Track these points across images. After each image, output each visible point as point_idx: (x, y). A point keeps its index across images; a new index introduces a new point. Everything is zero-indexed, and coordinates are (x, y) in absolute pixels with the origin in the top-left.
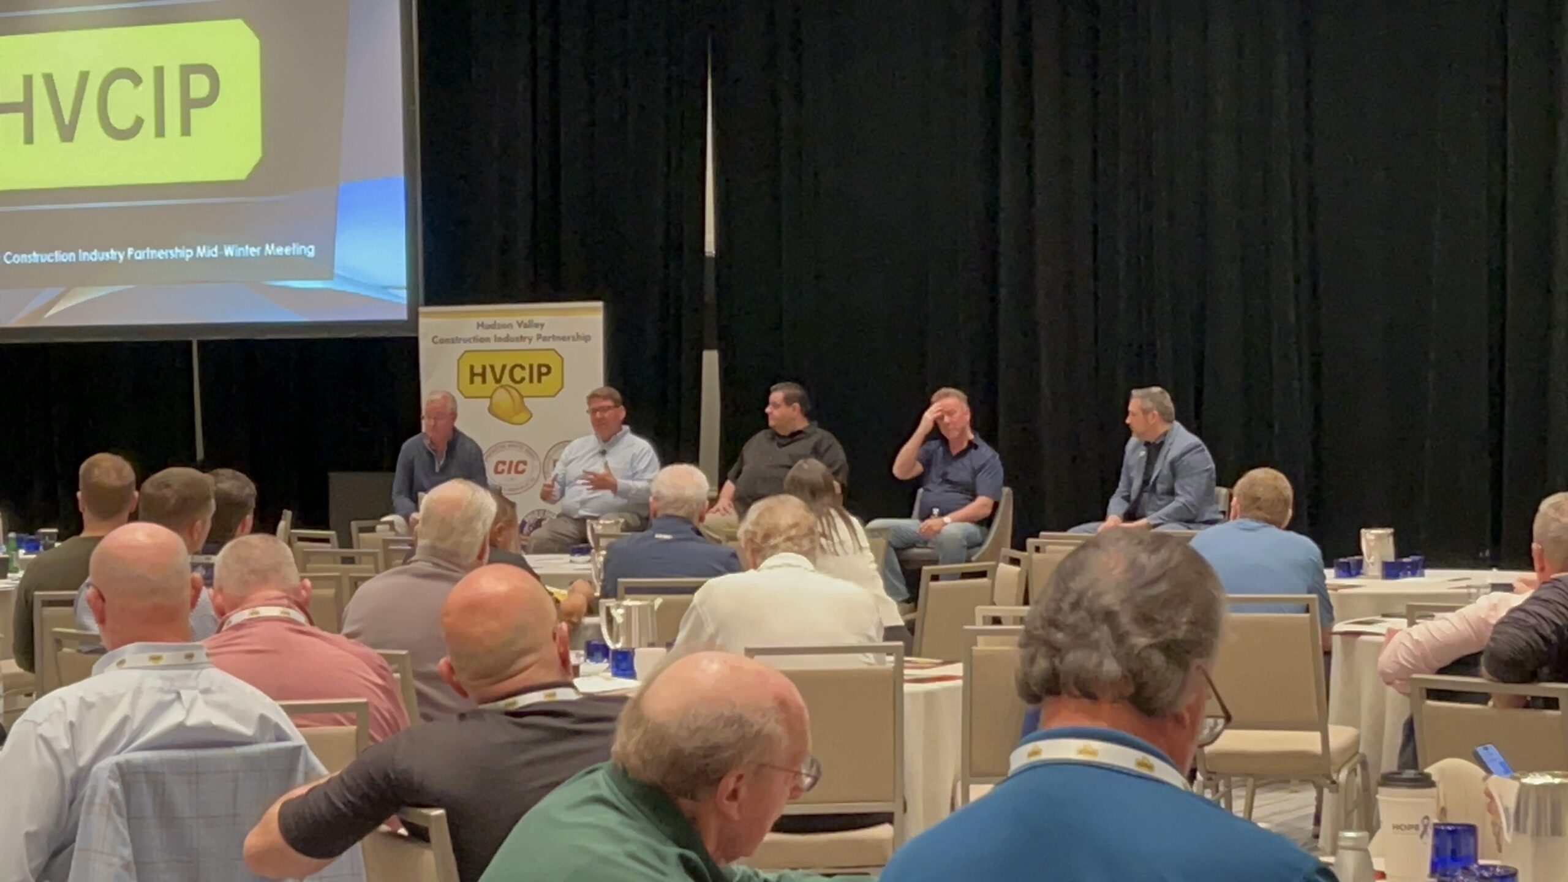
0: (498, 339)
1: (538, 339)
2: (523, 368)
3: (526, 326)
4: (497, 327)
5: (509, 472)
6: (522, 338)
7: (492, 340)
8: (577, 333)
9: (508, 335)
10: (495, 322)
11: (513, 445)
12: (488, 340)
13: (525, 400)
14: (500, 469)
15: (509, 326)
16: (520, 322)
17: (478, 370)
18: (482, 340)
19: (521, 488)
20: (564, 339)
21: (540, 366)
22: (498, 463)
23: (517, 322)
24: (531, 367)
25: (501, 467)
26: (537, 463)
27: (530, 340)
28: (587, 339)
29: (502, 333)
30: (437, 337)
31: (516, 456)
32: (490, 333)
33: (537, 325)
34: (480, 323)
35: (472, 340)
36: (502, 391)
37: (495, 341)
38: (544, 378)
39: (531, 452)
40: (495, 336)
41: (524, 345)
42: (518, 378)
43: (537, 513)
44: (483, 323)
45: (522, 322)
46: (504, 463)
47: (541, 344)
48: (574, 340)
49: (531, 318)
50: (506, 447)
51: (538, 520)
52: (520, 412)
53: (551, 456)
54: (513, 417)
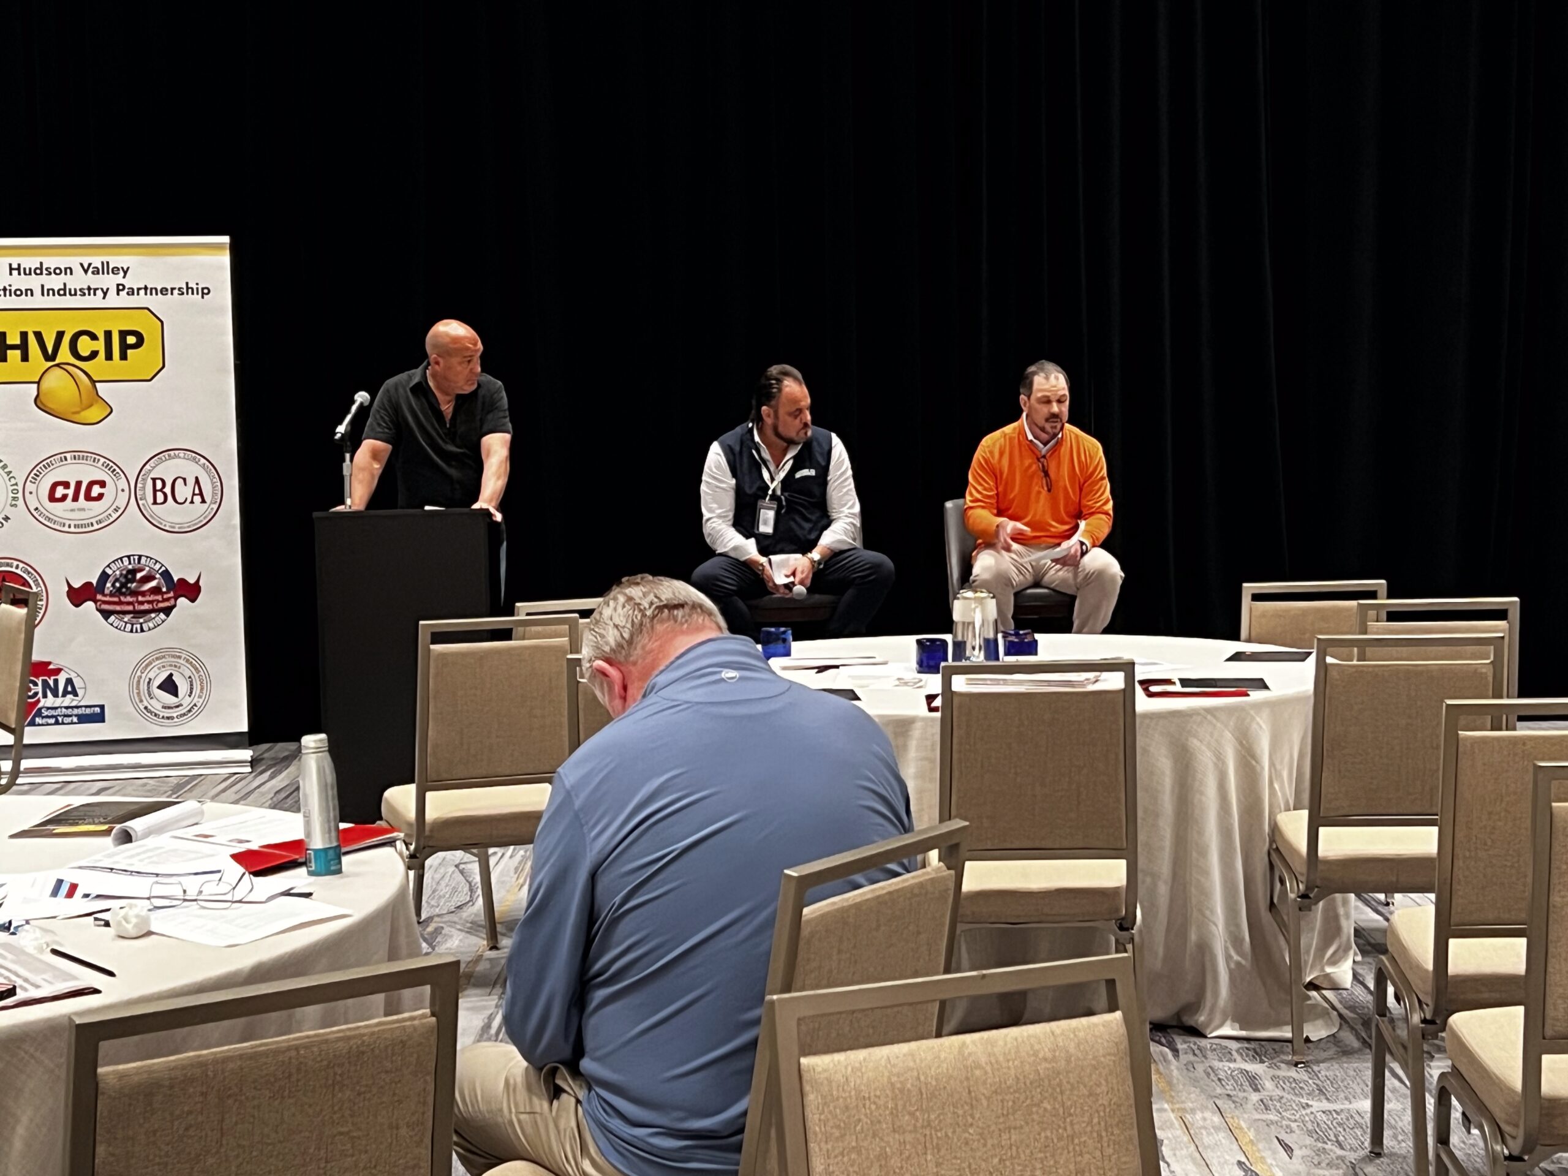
0: (45, 291)
1: (118, 291)
2: (94, 337)
3: (96, 272)
4: (45, 272)
5: (75, 499)
6: (91, 290)
7: (37, 291)
8: (187, 283)
9: (65, 285)
10: (41, 264)
11: (79, 456)
12: (30, 292)
13: (98, 385)
14: (58, 494)
15: (69, 270)
16: (86, 264)
17: (12, 340)
18: (18, 293)
19: (98, 523)
20: (164, 291)
22: (55, 486)
23: (82, 265)
25: (60, 491)
26: (122, 483)
27: (105, 294)
28: (205, 292)
29: (55, 282)
31: (87, 473)
32: (34, 282)
34: (15, 266)
36: (57, 369)
37: (43, 294)
38: (129, 351)
39: (114, 468)
40: (43, 286)
41: (95, 301)
42: (85, 353)
43: (125, 560)
44: (19, 265)
45: (90, 265)
46: (66, 485)
47: (124, 300)
48: (183, 294)
49: (105, 259)
50: (69, 461)
51: (129, 572)
52: (90, 406)
53: (150, 471)
54: (78, 413)
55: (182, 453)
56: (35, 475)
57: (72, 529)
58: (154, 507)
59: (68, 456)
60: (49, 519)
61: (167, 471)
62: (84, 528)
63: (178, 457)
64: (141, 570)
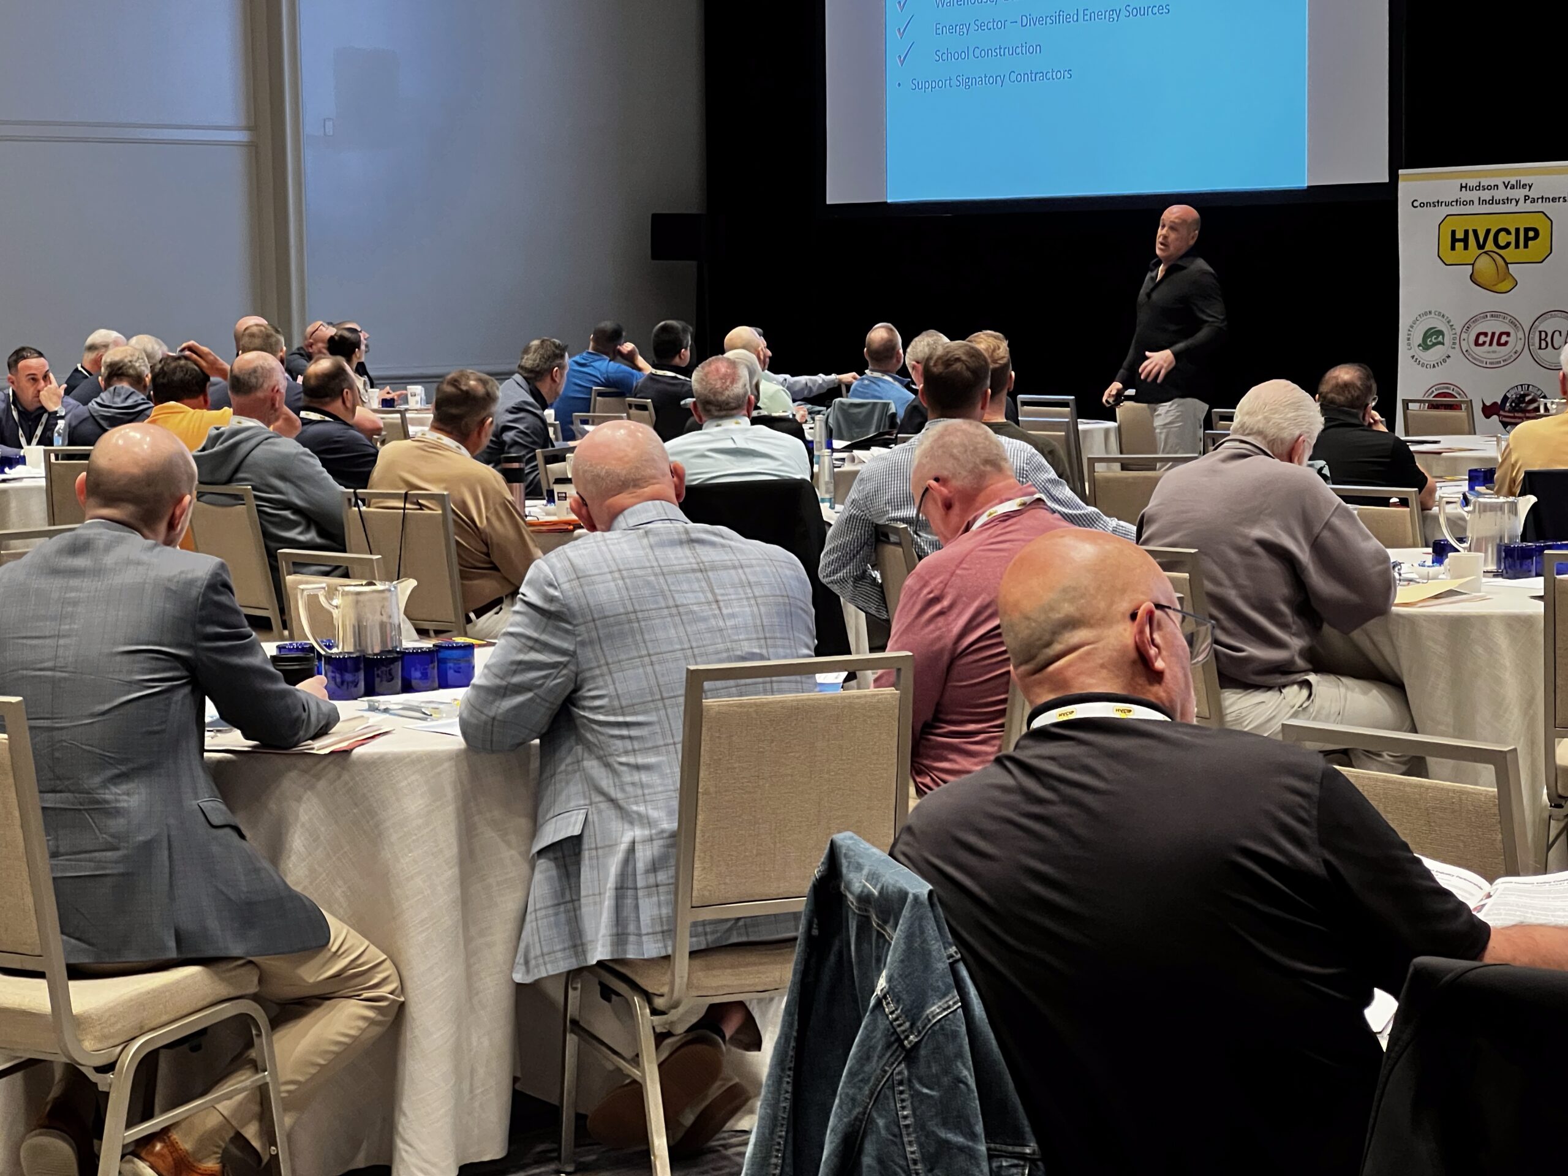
2: (1508, 232)
4: (1481, 188)
5: (1491, 344)
7: (1476, 202)
9: (1493, 197)
10: (1480, 183)
11: (1495, 315)
12: (1472, 202)
13: (1509, 265)
14: (1480, 341)
15: (1496, 187)
17: (1460, 235)
18: (1465, 203)
19: (1504, 361)
20: (1554, 200)
21: (1527, 230)
22: (1479, 335)
23: (1504, 183)
24: (1517, 230)
25: (1482, 339)
26: (1520, 334)
27: (1517, 202)
29: (1486, 195)
30: (1416, 201)
31: (1498, 327)
32: (1474, 195)
33: (1524, 186)
35: (1454, 203)
36: (1485, 255)
37: (1479, 204)
38: (1530, 243)
39: (1514, 323)
40: (1479, 198)
41: (1510, 207)
42: (1502, 243)
43: (1520, 387)
44: (1466, 184)
45: (1509, 182)
46: (1486, 334)
47: (1529, 207)
49: (1518, 178)
50: (1489, 318)
51: (1521, 395)
52: (1505, 280)
53: (1538, 327)
54: (1496, 285)
55: (1559, 314)
56: (1467, 327)
57: (1488, 366)
58: (1540, 351)
59: (1488, 314)
60: (1475, 359)
61: (1548, 326)
62: (1495, 365)
63: (1555, 316)
64: (1528, 395)
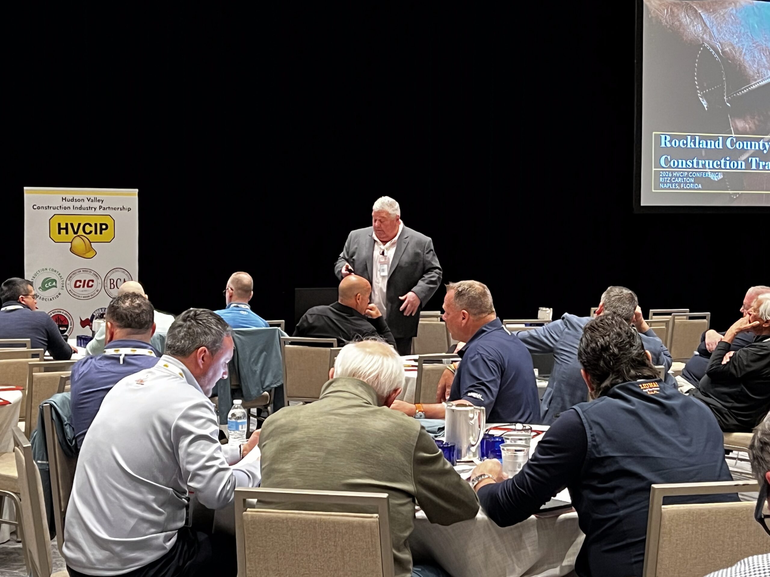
0: (75, 208)
1: (100, 208)
2: (91, 225)
3: (92, 201)
4: (74, 200)
5: (84, 286)
6: (90, 208)
7: (72, 208)
8: (123, 206)
10: (73, 197)
11: (85, 270)
12: (69, 208)
13: (92, 244)
14: (78, 285)
15: (83, 200)
16: (89, 199)
17: (63, 226)
18: (65, 208)
19: (92, 295)
20: (115, 209)
21: (101, 225)
22: (76, 281)
23: (87, 198)
24: (96, 225)
25: (78, 284)
26: (100, 281)
28: (129, 210)
29: (78, 204)
30: (36, 205)
31: (87, 277)
32: (70, 204)
33: (99, 201)
34: (64, 198)
35: (59, 208)
36: (78, 238)
38: (103, 231)
39: (97, 275)
40: (73, 206)
41: (92, 212)
42: (88, 231)
43: (100, 310)
44: (66, 198)
46: (80, 281)
47: (102, 212)
48: (121, 210)
49: (96, 196)
50: (82, 272)
51: (102, 314)
52: (89, 251)
53: (109, 277)
54: (85, 254)
55: (119, 270)
56: (70, 278)
57: (82, 298)
58: (111, 290)
59: (81, 270)
60: (74, 295)
61: (115, 276)
62: (87, 298)
63: (118, 271)
